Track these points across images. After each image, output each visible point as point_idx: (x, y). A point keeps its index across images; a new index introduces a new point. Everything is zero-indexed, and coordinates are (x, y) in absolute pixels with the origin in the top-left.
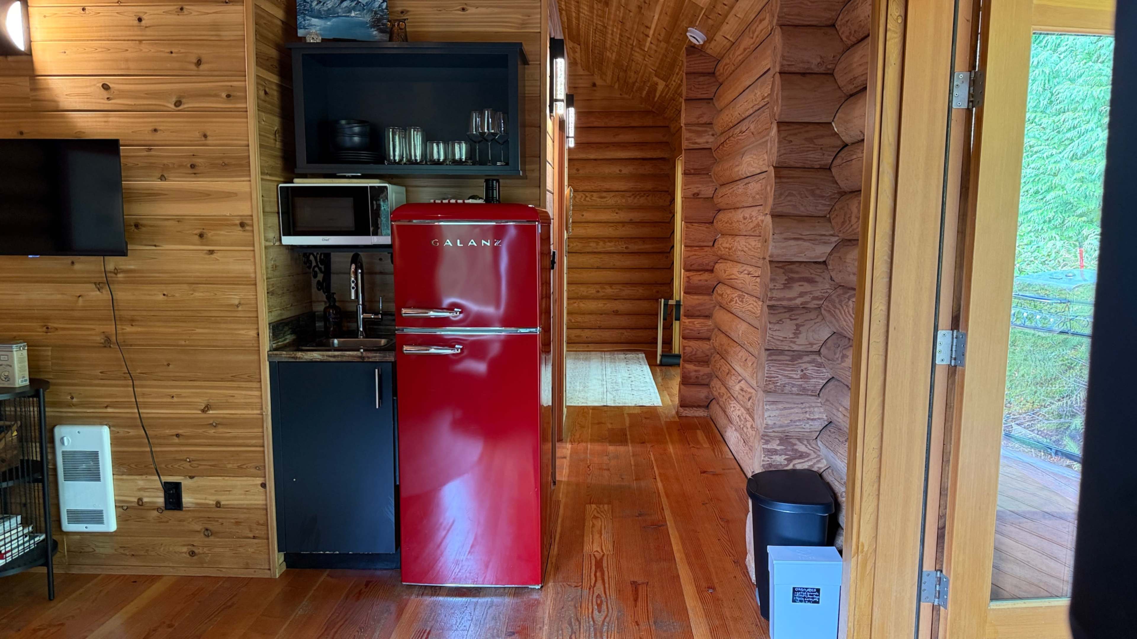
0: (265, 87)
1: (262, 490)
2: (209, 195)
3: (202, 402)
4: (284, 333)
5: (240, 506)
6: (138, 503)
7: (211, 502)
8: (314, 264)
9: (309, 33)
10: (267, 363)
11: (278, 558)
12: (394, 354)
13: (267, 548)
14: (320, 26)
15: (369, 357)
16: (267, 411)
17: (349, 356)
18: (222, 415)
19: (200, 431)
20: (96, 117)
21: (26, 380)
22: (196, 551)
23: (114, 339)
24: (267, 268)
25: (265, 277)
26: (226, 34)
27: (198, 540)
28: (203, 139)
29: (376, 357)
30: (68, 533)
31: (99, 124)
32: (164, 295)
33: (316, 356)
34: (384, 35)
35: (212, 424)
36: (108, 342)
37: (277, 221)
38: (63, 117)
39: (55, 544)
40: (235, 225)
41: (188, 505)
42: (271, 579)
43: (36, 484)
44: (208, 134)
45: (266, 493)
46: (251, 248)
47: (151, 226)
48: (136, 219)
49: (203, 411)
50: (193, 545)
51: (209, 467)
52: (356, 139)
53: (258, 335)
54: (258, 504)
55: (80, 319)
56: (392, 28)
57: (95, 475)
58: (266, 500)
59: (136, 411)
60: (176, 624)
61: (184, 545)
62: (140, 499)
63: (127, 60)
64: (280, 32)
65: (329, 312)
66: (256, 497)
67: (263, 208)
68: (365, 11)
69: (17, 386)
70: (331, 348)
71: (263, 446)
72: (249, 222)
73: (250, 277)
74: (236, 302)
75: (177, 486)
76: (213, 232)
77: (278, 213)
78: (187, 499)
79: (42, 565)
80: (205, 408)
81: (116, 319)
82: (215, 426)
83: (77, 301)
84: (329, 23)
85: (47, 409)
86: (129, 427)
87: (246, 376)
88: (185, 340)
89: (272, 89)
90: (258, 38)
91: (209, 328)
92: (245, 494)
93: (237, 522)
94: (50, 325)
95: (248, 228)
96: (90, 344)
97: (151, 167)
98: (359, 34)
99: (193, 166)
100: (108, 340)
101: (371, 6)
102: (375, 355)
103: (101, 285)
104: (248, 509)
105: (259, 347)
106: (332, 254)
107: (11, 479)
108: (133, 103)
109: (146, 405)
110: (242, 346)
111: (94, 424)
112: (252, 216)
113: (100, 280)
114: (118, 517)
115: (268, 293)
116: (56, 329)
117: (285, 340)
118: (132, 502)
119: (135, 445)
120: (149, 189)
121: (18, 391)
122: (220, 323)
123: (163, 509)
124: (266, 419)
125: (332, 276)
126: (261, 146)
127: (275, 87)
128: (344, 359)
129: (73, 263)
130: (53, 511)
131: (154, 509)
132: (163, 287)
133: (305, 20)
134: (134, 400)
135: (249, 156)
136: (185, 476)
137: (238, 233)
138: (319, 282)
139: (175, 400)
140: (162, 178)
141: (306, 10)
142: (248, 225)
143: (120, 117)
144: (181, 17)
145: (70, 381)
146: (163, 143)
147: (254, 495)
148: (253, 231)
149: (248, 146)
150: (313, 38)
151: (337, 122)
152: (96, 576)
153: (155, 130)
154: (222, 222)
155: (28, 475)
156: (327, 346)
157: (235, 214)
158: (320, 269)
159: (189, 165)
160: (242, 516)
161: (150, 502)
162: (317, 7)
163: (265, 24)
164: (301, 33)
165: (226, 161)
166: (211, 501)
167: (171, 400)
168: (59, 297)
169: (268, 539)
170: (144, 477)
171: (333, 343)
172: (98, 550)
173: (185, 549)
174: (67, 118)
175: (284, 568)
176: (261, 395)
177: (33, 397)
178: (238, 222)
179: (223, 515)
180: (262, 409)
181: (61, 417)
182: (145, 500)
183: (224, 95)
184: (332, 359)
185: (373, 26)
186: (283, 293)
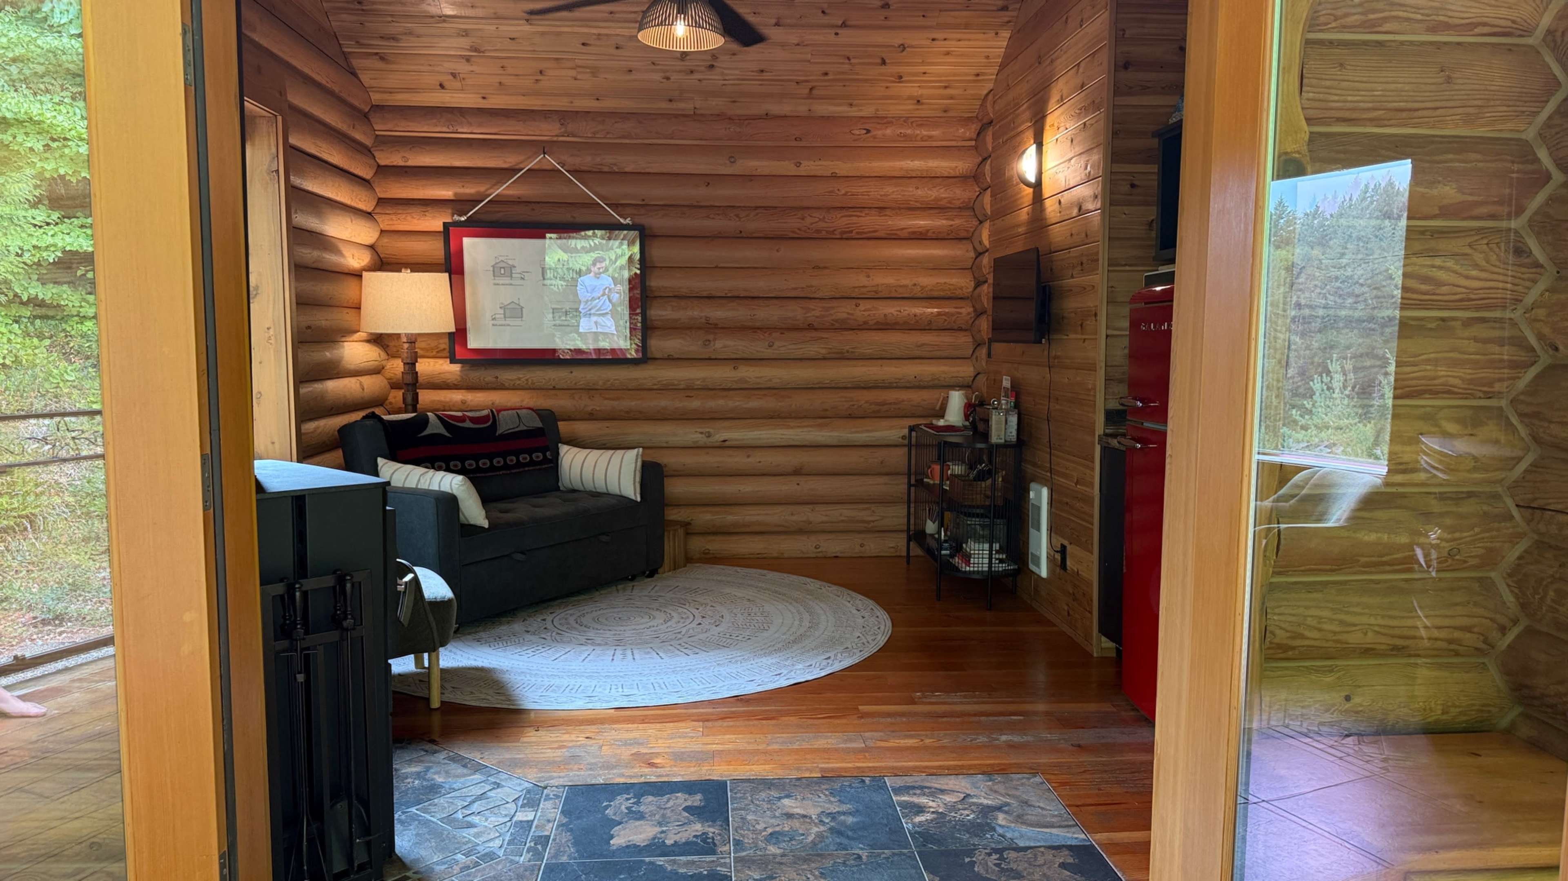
7: (1075, 570)
24: (1109, 356)
32: (1068, 378)
46: (1097, 337)
47: (1067, 318)
53: (1095, 418)
57: (1039, 526)
73: (1095, 364)
74: (1090, 387)
76: (1085, 322)
105: (1095, 430)
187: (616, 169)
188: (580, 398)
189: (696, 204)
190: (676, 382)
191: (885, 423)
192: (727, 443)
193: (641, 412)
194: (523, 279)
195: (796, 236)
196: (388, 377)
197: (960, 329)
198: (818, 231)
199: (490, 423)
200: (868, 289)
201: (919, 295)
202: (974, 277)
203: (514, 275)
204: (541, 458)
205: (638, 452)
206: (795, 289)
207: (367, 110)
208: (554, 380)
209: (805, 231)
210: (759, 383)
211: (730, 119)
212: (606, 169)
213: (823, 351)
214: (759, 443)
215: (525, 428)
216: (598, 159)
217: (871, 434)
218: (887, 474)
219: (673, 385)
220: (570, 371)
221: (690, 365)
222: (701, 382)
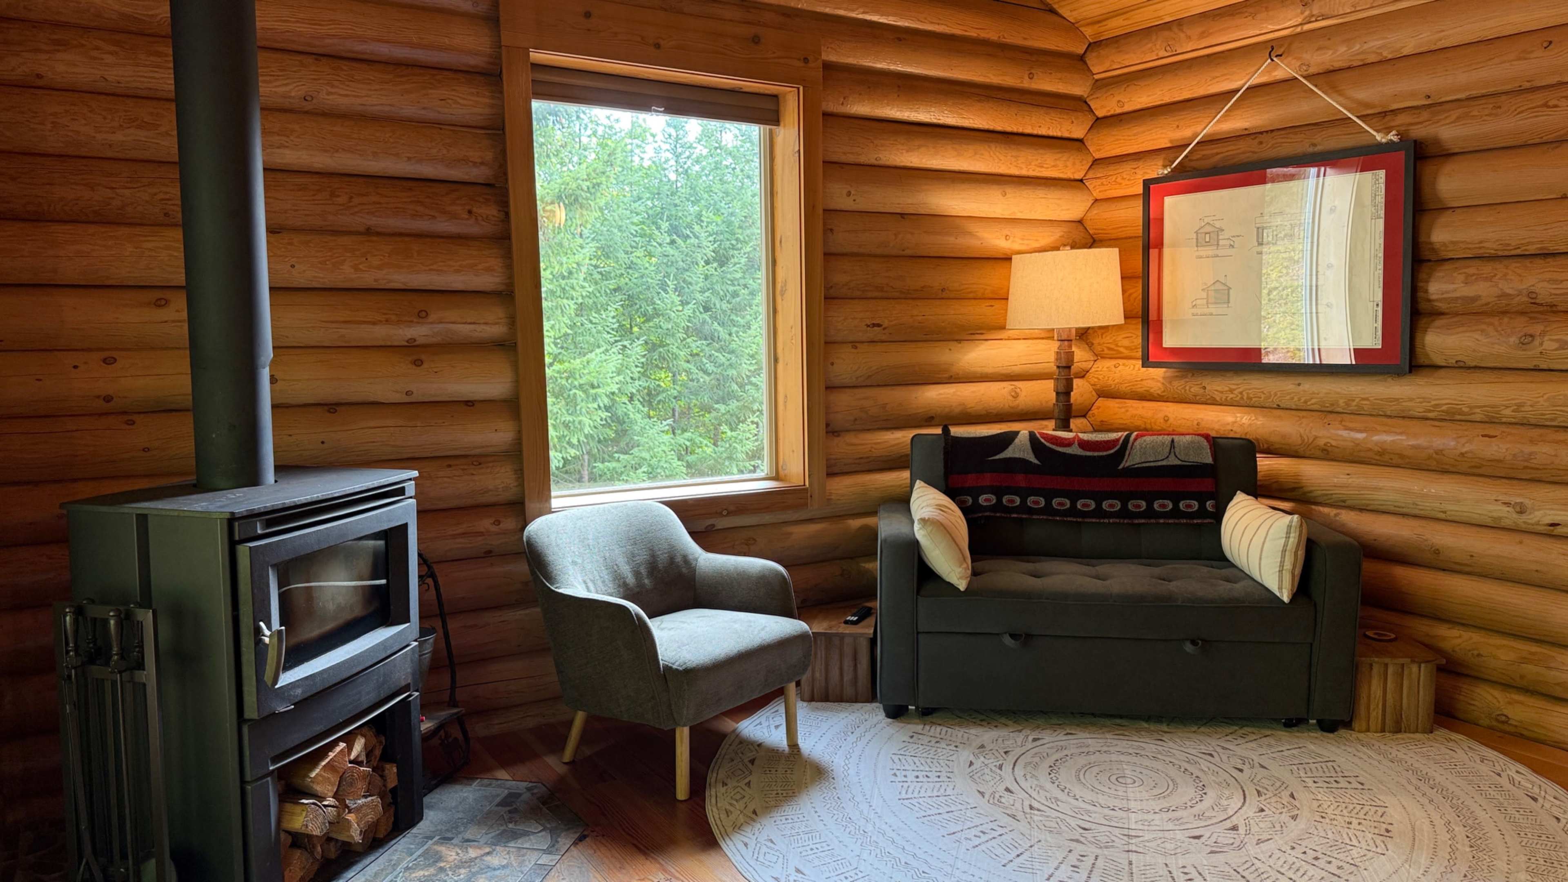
187: (1386, 55)
188: (1310, 425)
189: (1527, 85)
192: (1559, 529)
193: (1402, 456)
194: (1232, 246)
196: (1092, 382)
199: (1112, 452)
203: (1221, 243)
204: (1196, 508)
205: (1291, 522)
207: (1082, 52)
212: (1372, 59)
215: (1179, 463)
216: (1360, 45)
219: (1461, 413)
220: (1297, 382)
221: (1496, 380)
222: (1513, 411)
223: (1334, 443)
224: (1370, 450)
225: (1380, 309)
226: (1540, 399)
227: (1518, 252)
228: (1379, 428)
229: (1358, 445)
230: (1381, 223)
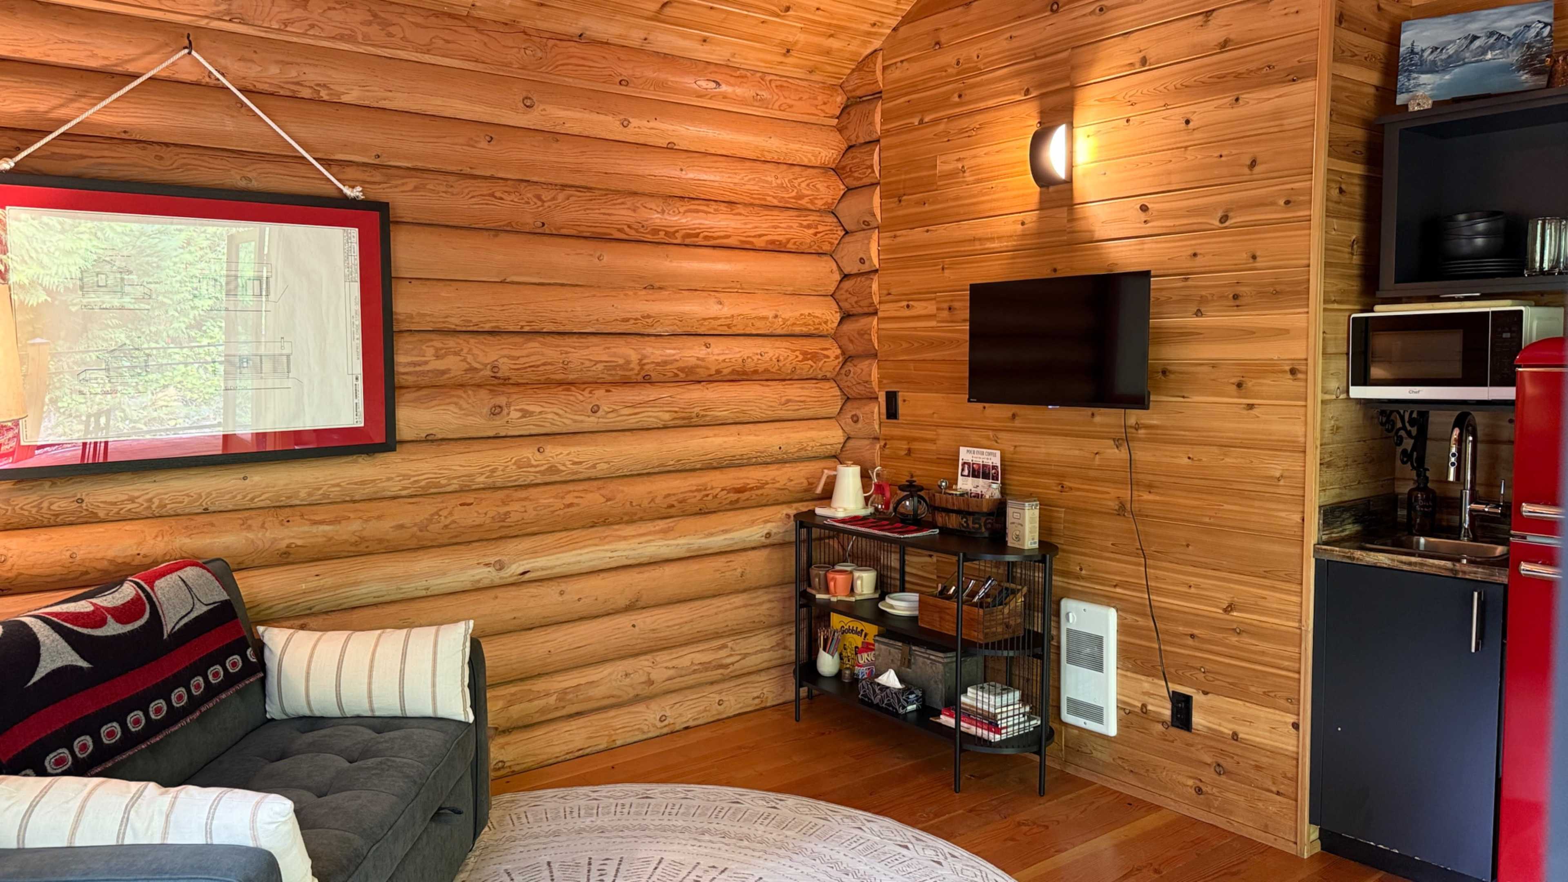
0: (1340, 183)
1: (1293, 731)
2: (1254, 333)
3: (1225, 599)
4: (1343, 521)
5: (1262, 746)
6: (1142, 709)
7: (1226, 731)
8: (1399, 425)
9: (1414, 98)
10: (1313, 561)
11: (1311, 834)
12: (1507, 573)
13: (1294, 812)
14: (1433, 84)
15: (1464, 572)
16: (1308, 626)
17: (1432, 566)
18: (1249, 621)
19: (1220, 636)
20: (1130, 245)
21: (1035, 543)
22: (1204, 789)
23: (1128, 506)
24: (1323, 430)
25: (1318, 443)
26: (1290, 122)
27: (1208, 775)
28: (1251, 260)
29: (1479, 573)
30: (1066, 725)
31: (1134, 253)
32: (1189, 458)
33: (1383, 559)
34: (1541, 77)
35: (1234, 630)
36: (1122, 510)
37: (1345, 365)
38: (1097, 248)
39: (1051, 733)
40: (1284, 372)
41: (1200, 727)
42: (1297, 856)
43: (1035, 660)
44: (1258, 254)
45: (1298, 737)
46: (1303, 403)
47: (1181, 373)
48: (1164, 364)
49: (1226, 610)
50: (1201, 781)
51: (1227, 685)
52: (1479, 241)
53: (1303, 520)
54: (1287, 750)
55: (1096, 480)
56: (1553, 66)
57: (1097, 665)
58: (1298, 747)
59: (1146, 596)
60: (1165, 872)
61: (1191, 777)
62: (1144, 706)
63: (1169, 173)
64: (1372, 103)
65: (1417, 497)
66: (1283, 739)
67: (1324, 349)
68: (1511, 48)
69: (1026, 548)
70: (1411, 549)
71: (1299, 673)
72: (1303, 368)
73: (1298, 442)
74: (1278, 474)
75: (1188, 699)
76: (1254, 381)
77: (1348, 354)
78: (1198, 719)
79: (1035, 753)
80: (1227, 607)
81: (1133, 484)
82: (1239, 634)
83: (1094, 458)
84: (1447, 77)
85: (1054, 578)
86: (1137, 614)
87: (1282, 574)
88: (1210, 517)
89: (1352, 184)
90: (1334, 118)
91: (1240, 505)
92: (1271, 732)
93: (1256, 766)
94: (1066, 484)
95: (1300, 376)
96: (1103, 510)
97: (1186, 300)
98: (1495, 85)
99: (1236, 297)
100: (1122, 507)
101: (1523, 37)
102: (1475, 569)
103: (1120, 441)
104: (1274, 753)
105: (1303, 536)
106: (1431, 412)
107: (1012, 649)
108: (1172, 224)
109: (1160, 592)
110: (1281, 534)
111: (1101, 603)
112: (1306, 360)
113: (1118, 436)
114: (1120, 720)
115: (1321, 464)
116: (1071, 489)
117: (1342, 531)
118: (1135, 706)
119: (1141, 637)
120: (1181, 328)
121: (1026, 554)
122: (1254, 499)
123: (1169, 724)
124: (1306, 636)
125: (1428, 442)
126: (1327, 264)
127: (1356, 181)
128: (1425, 570)
129: (1093, 415)
130: (1052, 696)
131: (1158, 722)
132: (1188, 448)
133: (1409, 80)
134: (1145, 583)
135: (1309, 280)
136: (1198, 689)
137: (1287, 383)
138: (1404, 452)
139: (1193, 590)
140: (1198, 313)
141: (1413, 65)
142: (1300, 372)
143: (1156, 242)
144: (1235, 110)
145: (1080, 550)
146: (1203, 269)
147: (1282, 736)
148: (1306, 380)
149: (1309, 266)
150: (1419, 104)
151: (1451, 218)
152: (1088, 783)
153: (1195, 255)
154: (1267, 369)
155: (1029, 648)
156: (1405, 546)
157: (1286, 357)
158: (1409, 433)
159: (1231, 296)
160: (1265, 760)
161: (1154, 712)
162: (1431, 57)
163: (1347, 97)
164: (1401, 99)
165: (1278, 288)
166: (1227, 729)
167: (1187, 590)
168: (1077, 452)
169: (1296, 800)
170: (1150, 679)
171: (1418, 542)
172: (1095, 753)
173: (1190, 782)
174: (1102, 248)
175: (1317, 848)
176: (1301, 603)
177: (1039, 562)
178: (1287, 368)
179: (1239, 752)
180: (1300, 621)
181: (1069, 589)
182: (1150, 707)
183: (1282, 202)
184: (1405, 567)
185: (1521, 68)
186: (1347, 465)
187: (324, 95)
188: (263, 526)
189: (467, 170)
190: (443, 482)
191: (744, 516)
192: (527, 577)
193: (380, 541)
195: (624, 237)
197: (825, 379)
198: (655, 231)
199: (147, 616)
200: (719, 322)
201: (779, 331)
202: (840, 308)
203: (127, 289)
204: (241, 664)
206: (626, 320)
208: (209, 494)
209: (637, 231)
210: (576, 473)
211: (525, 33)
212: (306, 93)
213: (667, 416)
214: (576, 569)
215: (205, 609)
216: (293, 73)
217: (728, 536)
218: (744, 591)
219: (438, 485)
220: (242, 476)
221: (467, 450)
222: (486, 478)
223: (299, 542)
224: (346, 541)
225: (360, 383)
226: (509, 463)
227: (475, 329)
228: (352, 515)
229: (330, 539)
230: (356, 288)
